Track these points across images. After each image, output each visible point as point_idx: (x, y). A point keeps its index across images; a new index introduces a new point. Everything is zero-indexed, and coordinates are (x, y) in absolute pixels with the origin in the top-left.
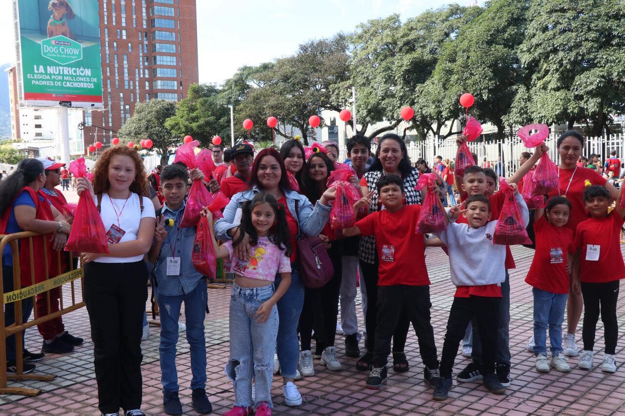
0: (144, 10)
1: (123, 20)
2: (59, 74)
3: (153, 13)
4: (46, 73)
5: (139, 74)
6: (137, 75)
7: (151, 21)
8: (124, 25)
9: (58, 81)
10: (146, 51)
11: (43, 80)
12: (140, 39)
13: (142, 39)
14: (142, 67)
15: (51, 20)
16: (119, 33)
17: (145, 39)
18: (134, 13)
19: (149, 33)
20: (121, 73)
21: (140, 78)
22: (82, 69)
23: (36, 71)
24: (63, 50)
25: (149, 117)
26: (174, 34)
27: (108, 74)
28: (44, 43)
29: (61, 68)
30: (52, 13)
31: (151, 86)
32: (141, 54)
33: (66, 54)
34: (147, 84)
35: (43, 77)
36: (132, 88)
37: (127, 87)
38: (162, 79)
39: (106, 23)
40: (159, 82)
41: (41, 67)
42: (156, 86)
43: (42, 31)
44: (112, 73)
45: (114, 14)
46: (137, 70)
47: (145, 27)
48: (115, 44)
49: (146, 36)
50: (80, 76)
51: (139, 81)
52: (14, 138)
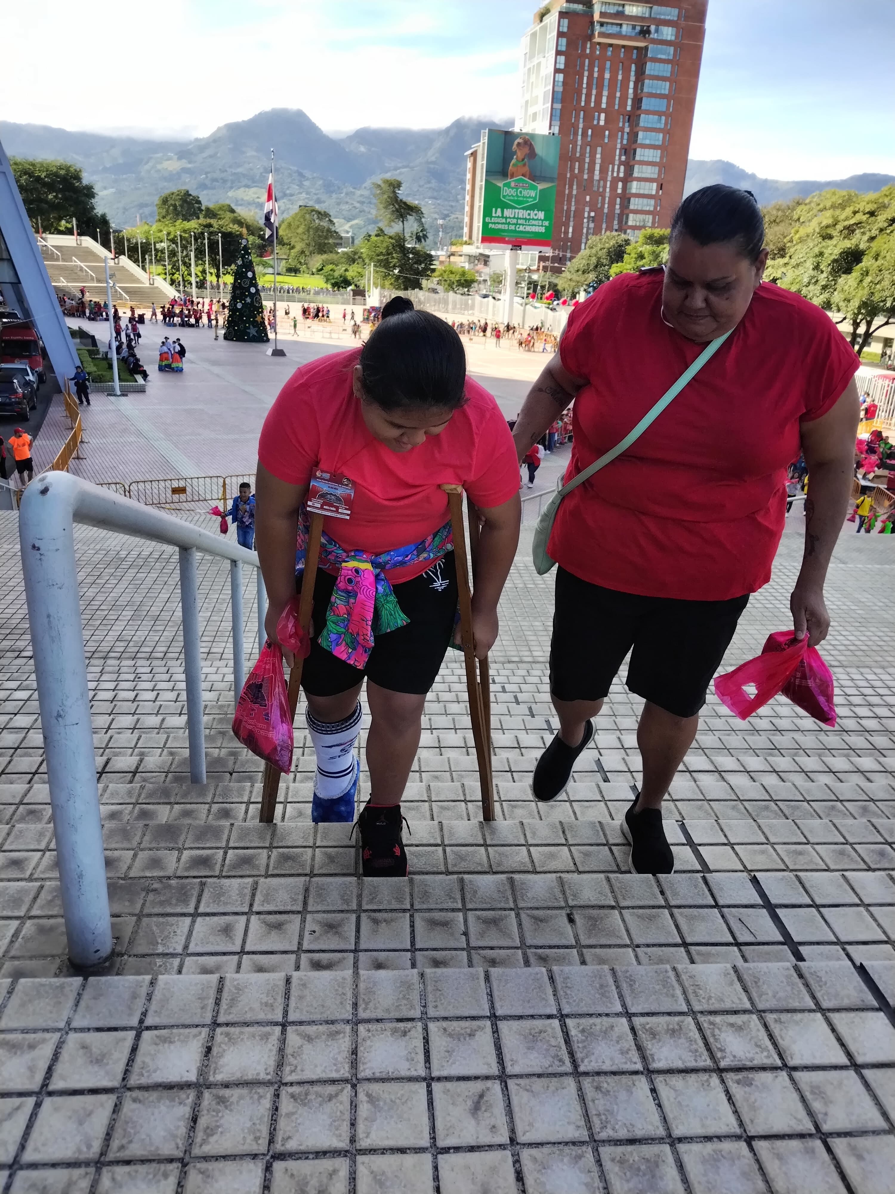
0: (632, 85)
1: (604, 100)
2: (514, 218)
3: (642, 90)
4: (503, 217)
5: (613, 171)
6: (610, 173)
7: (638, 101)
8: (604, 106)
9: (513, 224)
10: (625, 142)
11: (499, 223)
12: (621, 125)
13: (624, 125)
14: (617, 162)
15: (514, 161)
16: (596, 117)
17: (627, 124)
18: (618, 89)
19: (633, 118)
20: (591, 171)
21: (613, 177)
22: (536, 212)
23: (494, 215)
24: (521, 192)
25: (600, 253)
26: (663, 118)
27: (576, 171)
28: (505, 185)
29: (517, 211)
30: (515, 153)
31: (624, 188)
32: (619, 146)
33: (524, 197)
34: (620, 185)
35: (499, 220)
36: (601, 190)
37: (595, 189)
38: (639, 179)
39: (583, 104)
40: (635, 184)
41: (499, 210)
42: (630, 189)
43: (504, 173)
44: (581, 170)
45: (594, 92)
46: (611, 166)
47: (629, 108)
48: (590, 132)
49: (629, 121)
50: (533, 219)
51: (611, 182)
52: (465, 238)
